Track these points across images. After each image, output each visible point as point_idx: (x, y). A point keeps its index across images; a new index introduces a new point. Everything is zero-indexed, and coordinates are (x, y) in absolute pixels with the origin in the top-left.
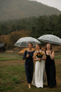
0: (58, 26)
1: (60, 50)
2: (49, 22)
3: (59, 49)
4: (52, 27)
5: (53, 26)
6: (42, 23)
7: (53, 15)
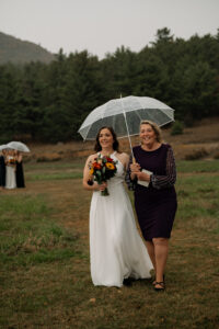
0: (52, 90)
1: (62, 156)
2: (28, 82)
3: (61, 153)
4: (36, 94)
5: (38, 91)
6: (9, 85)
7: (32, 63)
